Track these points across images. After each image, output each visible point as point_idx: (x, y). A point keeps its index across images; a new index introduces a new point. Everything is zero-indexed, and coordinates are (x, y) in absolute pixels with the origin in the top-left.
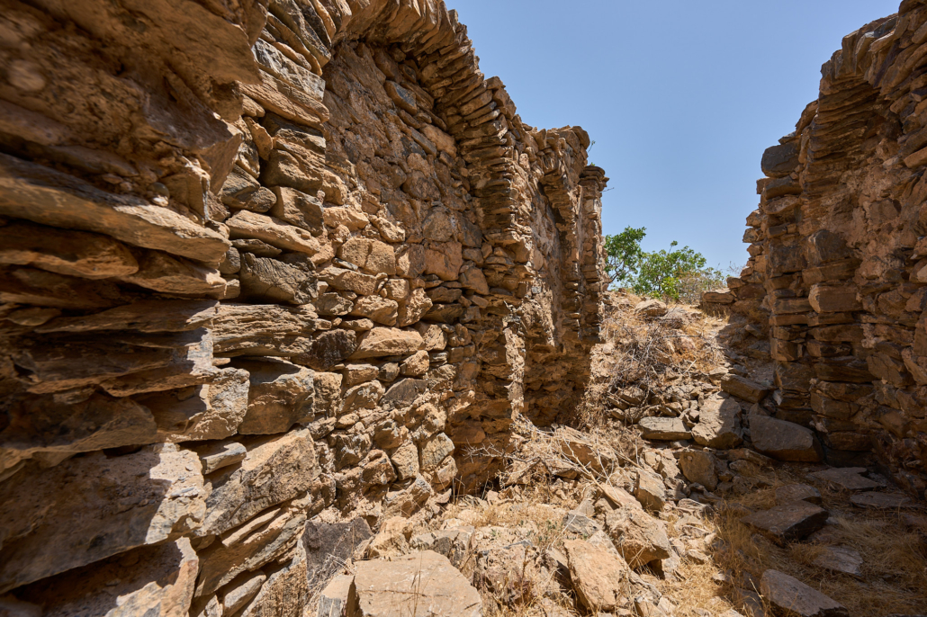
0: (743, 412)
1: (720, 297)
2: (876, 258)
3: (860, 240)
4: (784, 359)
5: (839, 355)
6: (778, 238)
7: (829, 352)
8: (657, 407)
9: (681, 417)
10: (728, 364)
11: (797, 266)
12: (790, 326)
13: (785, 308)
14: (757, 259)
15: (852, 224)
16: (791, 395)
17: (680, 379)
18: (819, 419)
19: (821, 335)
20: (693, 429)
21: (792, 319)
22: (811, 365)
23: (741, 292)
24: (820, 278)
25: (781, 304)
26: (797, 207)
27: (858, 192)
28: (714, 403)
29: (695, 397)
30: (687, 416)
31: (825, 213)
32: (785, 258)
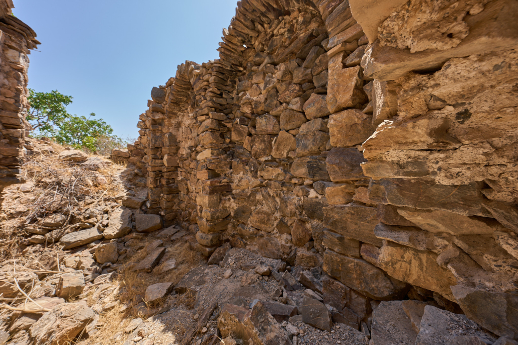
0: (133, 214)
1: (123, 154)
2: (184, 148)
3: (180, 140)
4: (152, 186)
5: (171, 183)
6: (154, 130)
7: (168, 183)
8: (78, 225)
9: (96, 227)
10: (126, 190)
11: (160, 145)
12: (156, 171)
13: (155, 163)
14: (143, 137)
15: (179, 133)
16: (153, 202)
17: (96, 203)
18: (162, 210)
19: (166, 175)
20: (104, 231)
21: (157, 169)
22: (161, 188)
23: (133, 152)
24: (168, 152)
25: (153, 162)
26: (163, 119)
27: (182, 121)
28: (118, 213)
29: (106, 212)
30: (101, 225)
31: (172, 126)
32: (156, 141)
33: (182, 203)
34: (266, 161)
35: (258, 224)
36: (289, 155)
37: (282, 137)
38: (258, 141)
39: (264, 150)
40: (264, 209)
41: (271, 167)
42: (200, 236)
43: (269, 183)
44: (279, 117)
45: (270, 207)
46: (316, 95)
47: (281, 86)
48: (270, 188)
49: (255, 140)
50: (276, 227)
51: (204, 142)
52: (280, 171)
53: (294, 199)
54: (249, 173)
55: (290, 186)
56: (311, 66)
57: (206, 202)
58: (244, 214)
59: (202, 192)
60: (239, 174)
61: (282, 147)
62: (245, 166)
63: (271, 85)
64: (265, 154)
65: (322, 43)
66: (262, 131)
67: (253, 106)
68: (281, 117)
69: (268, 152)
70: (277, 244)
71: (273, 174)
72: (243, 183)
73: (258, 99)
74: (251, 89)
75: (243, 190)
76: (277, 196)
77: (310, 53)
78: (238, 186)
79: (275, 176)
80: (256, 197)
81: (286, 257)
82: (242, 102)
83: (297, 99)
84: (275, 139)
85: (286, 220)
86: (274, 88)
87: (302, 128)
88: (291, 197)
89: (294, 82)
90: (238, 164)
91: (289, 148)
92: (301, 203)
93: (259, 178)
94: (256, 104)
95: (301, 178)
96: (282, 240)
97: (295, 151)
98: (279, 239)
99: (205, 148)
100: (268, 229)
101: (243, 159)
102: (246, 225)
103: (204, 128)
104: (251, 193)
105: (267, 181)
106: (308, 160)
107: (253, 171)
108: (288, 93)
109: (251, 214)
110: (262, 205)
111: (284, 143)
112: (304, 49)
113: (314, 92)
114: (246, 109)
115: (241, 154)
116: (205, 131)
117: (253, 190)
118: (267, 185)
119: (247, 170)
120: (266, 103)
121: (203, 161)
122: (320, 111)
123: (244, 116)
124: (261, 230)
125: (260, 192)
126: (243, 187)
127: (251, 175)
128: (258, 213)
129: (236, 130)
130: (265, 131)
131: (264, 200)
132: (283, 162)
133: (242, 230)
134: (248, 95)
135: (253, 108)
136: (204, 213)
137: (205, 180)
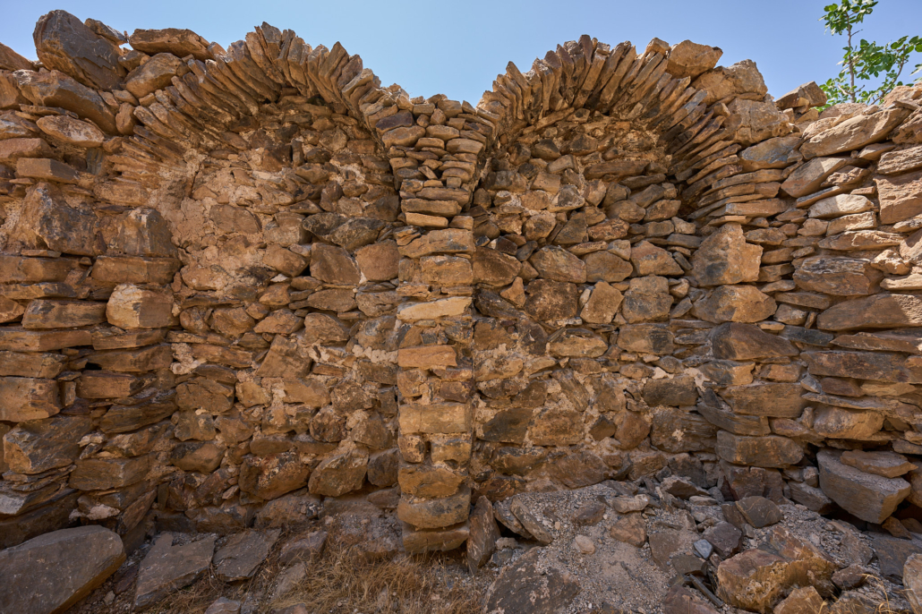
2: (219, 268)
3: (193, 239)
4: (41, 414)
5: (144, 389)
6: (58, 183)
11: (86, 247)
12: (60, 351)
13: (59, 318)
15: (184, 217)
18: (101, 499)
21: (69, 339)
22: (86, 414)
24: (142, 276)
25: (54, 311)
26: (100, 150)
27: (202, 182)
31: (156, 186)
32: (69, 227)
33: (194, 449)
34: (568, 326)
35: (550, 437)
36: (616, 320)
37: (603, 291)
39: (562, 307)
40: (565, 408)
41: (581, 336)
42: (429, 509)
43: (574, 363)
44: (581, 256)
45: (577, 403)
46: (652, 246)
47: (596, 212)
48: (579, 372)
49: (543, 287)
50: (589, 432)
51: (441, 278)
52: (600, 342)
53: (623, 383)
54: (519, 345)
55: (616, 364)
56: (646, 205)
57: (453, 421)
58: (513, 427)
59: (428, 400)
60: (493, 348)
61: (605, 306)
62: (511, 333)
63: (575, 205)
64: (565, 315)
65: (665, 185)
66: (559, 275)
67: (530, 225)
68: (590, 259)
69: (574, 311)
70: (594, 459)
71: (584, 347)
72: (512, 367)
73: (543, 217)
74: (528, 193)
75: (506, 380)
76: (591, 384)
77: (647, 190)
78: (496, 372)
79: (588, 352)
80: (545, 390)
81: (616, 472)
82: (505, 210)
83: (627, 242)
84: (588, 291)
85: (609, 416)
86: (579, 210)
87: (636, 284)
88: (615, 382)
89: (620, 216)
90: (493, 329)
91: (616, 309)
92: (640, 388)
93: (549, 356)
94: (541, 224)
95: (635, 352)
96: (603, 449)
97: (622, 315)
98: (594, 450)
99: (441, 293)
100: (573, 440)
101: (502, 319)
102: (520, 446)
103: (443, 245)
104: (531, 384)
105: (567, 360)
106: (651, 329)
107: (533, 342)
108: (608, 227)
109: (531, 423)
110: (557, 403)
111: (608, 300)
112: (639, 180)
113: (646, 238)
114: (515, 227)
115: (499, 309)
116: (442, 254)
117: (536, 378)
118: (568, 366)
119: (515, 341)
120: (564, 230)
121: (430, 322)
122: (663, 268)
123: (506, 238)
124: (555, 446)
125: (553, 380)
126: (506, 375)
127: (528, 350)
128: (549, 417)
129: (489, 260)
130: (565, 277)
131: (564, 392)
132: (606, 330)
133: (514, 457)
134: (514, 201)
135: (531, 228)
136: (444, 448)
137: (444, 368)
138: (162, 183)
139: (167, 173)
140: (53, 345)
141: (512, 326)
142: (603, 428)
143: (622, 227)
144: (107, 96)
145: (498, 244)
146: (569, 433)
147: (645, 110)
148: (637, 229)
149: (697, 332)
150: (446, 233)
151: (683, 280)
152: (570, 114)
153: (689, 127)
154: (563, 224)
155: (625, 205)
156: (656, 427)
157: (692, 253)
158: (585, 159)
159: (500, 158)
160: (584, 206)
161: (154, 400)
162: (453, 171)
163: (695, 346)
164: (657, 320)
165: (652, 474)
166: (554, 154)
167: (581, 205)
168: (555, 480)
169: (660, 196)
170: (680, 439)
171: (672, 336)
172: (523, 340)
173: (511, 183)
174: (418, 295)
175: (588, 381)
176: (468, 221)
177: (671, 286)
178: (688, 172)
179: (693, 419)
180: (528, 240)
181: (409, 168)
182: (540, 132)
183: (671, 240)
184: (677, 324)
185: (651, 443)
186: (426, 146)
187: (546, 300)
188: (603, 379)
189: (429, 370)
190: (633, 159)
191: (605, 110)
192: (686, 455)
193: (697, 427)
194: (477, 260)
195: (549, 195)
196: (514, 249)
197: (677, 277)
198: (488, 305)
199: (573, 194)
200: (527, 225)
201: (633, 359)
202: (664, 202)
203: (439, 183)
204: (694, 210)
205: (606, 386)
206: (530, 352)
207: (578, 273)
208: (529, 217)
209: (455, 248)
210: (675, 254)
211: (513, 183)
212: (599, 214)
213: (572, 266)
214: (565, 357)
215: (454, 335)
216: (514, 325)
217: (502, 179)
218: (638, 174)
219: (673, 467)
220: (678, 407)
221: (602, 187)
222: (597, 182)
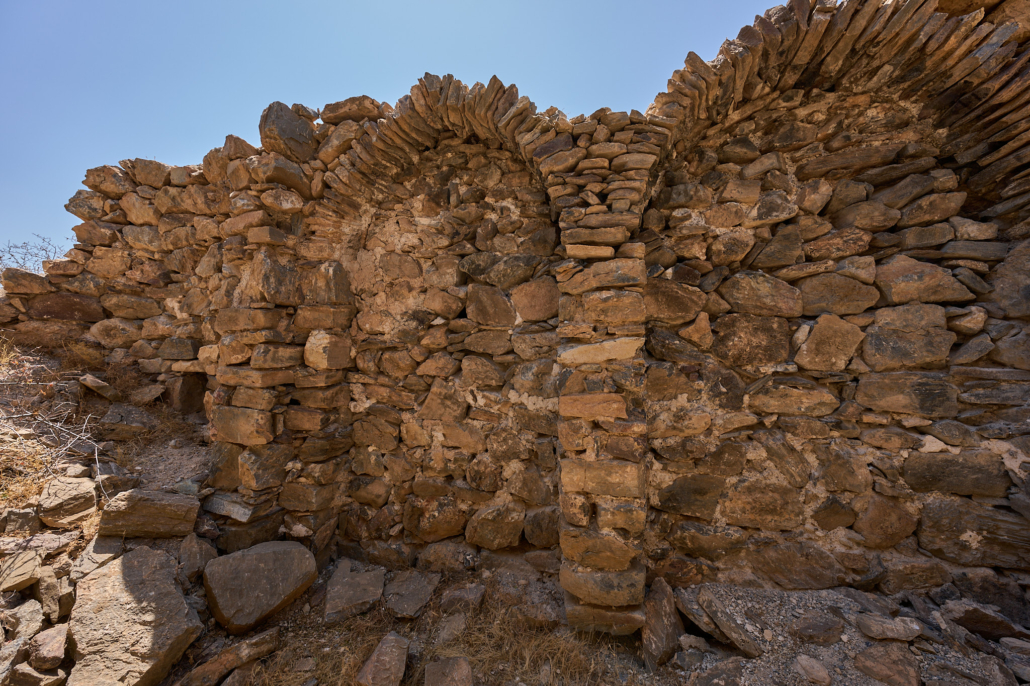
2: (387, 313)
3: (366, 287)
4: (260, 441)
11: (291, 299)
12: (273, 388)
13: (274, 359)
14: (95, 250)
15: (361, 266)
16: (265, 498)
18: (298, 520)
21: (280, 377)
22: (291, 443)
23: (38, 305)
24: (328, 323)
26: (305, 215)
27: (373, 233)
31: (340, 241)
32: (280, 282)
33: (367, 484)
34: (775, 373)
35: (752, 517)
36: (853, 366)
37: (830, 328)
38: (747, 327)
39: (766, 349)
40: (773, 480)
41: (796, 388)
42: (595, 582)
43: (786, 422)
44: (793, 282)
45: (792, 476)
46: (914, 261)
47: (816, 223)
48: (794, 434)
49: (738, 324)
50: (812, 517)
51: (606, 316)
52: (828, 397)
53: (866, 454)
54: (705, 396)
55: (854, 428)
56: (901, 204)
57: (623, 483)
58: (698, 497)
59: (593, 455)
60: (670, 399)
61: (833, 347)
62: (693, 381)
63: (784, 216)
64: (771, 358)
65: (934, 173)
66: (761, 308)
67: (718, 246)
68: (807, 285)
69: (784, 354)
70: (821, 554)
71: (802, 403)
72: (696, 423)
73: (737, 235)
74: (715, 208)
75: (688, 439)
76: (813, 451)
77: (902, 183)
78: (674, 428)
79: (807, 408)
80: (743, 455)
81: (858, 578)
82: (685, 232)
83: (870, 259)
84: (805, 328)
85: (845, 498)
86: (788, 222)
87: (885, 316)
88: (852, 451)
89: (856, 224)
90: (670, 375)
91: (852, 351)
92: (896, 463)
93: (747, 411)
94: (734, 245)
95: (887, 412)
96: (836, 542)
97: (863, 360)
98: (820, 543)
99: (608, 334)
100: (788, 525)
101: (682, 364)
102: (709, 523)
103: (609, 279)
104: (723, 446)
105: (775, 418)
106: (915, 379)
107: (724, 393)
108: (838, 241)
109: (724, 495)
110: (761, 472)
111: (838, 340)
112: (888, 172)
113: (900, 252)
114: (698, 251)
115: (677, 351)
116: (608, 288)
117: (729, 439)
118: (777, 425)
119: (700, 391)
120: (768, 249)
121: (594, 367)
122: (935, 292)
123: (686, 265)
124: (758, 529)
125: (755, 443)
126: (690, 432)
127: (718, 402)
128: (750, 490)
129: (663, 293)
130: (770, 309)
131: (771, 460)
132: (836, 379)
133: (701, 536)
134: (696, 219)
135: (720, 251)
136: (613, 514)
137: (612, 420)
138: (343, 238)
139: (347, 229)
140: (270, 383)
141: (695, 373)
142: (833, 512)
143: (860, 239)
144: (306, 167)
145: (675, 273)
146: (781, 514)
147: (897, 73)
148: (885, 239)
149: (1005, 386)
150: (612, 264)
151: (973, 308)
152: (774, 100)
153: (983, 83)
154: (766, 242)
155: (865, 208)
156: (927, 523)
157: (991, 268)
158: (798, 154)
159: (676, 170)
160: (797, 215)
161: (337, 435)
162: (620, 192)
163: (1001, 406)
164: (926, 367)
165: (923, 591)
166: (750, 154)
167: (793, 215)
168: (760, 573)
169: (927, 189)
170: (975, 545)
171: (954, 391)
172: (711, 390)
173: (691, 198)
174: (581, 336)
175: (810, 447)
176: (639, 249)
177: (950, 319)
178: (981, 148)
179: (1000, 517)
180: (715, 266)
181: (569, 195)
182: (730, 130)
183: (948, 251)
184: (964, 373)
185: (919, 544)
186: (587, 169)
187: (742, 339)
188: (833, 446)
189: (593, 422)
190: (876, 144)
191: (827, 85)
192: (989, 572)
193: (1009, 531)
194: (648, 294)
195: (744, 207)
196: (696, 277)
197: (962, 304)
198: (663, 346)
199: (779, 201)
200: (714, 248)
201: (885, 421)
202: (933, 197)
203: (604, 208)
204: (992, 203)
205: (838, 456)
206: (721, 406)
207: (791, 304)
208: (716, 237)
209: (623, 281)
210: (957, 271)
211: (695, 198)
212: (822, 224)
213: (781, 295)
214: (772, 414)
215: (623, 381)
216: (698, 372)
217: (680, 194)
218: (884, 164)
219: (963, 587)
220: (969, 497)
221: (825, 189)
222: (817, 183)
